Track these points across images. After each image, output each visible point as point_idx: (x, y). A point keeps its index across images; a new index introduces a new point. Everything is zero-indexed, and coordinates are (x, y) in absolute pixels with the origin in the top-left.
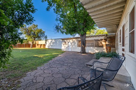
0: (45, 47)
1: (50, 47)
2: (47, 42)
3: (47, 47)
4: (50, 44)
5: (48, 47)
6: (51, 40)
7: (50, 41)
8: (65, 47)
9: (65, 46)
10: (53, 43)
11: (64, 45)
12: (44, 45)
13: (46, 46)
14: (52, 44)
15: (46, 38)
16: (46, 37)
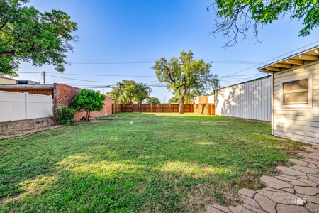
0: (214, 111)
1: (229, 114)
2: (220, 97)
3: (218, 112)
4: (228, 102)
5: (222, 112)
6: (230, 89)
7: (226, 92)
8: (301, 120)
9: (297, 115)
10: (238, 99)
11: (285, 102)
12: (213, 107)
13: (216, 110)
14: (233, 103)
15: (216, 85)
16: (216, 82)
